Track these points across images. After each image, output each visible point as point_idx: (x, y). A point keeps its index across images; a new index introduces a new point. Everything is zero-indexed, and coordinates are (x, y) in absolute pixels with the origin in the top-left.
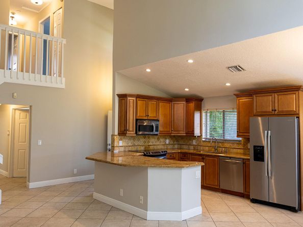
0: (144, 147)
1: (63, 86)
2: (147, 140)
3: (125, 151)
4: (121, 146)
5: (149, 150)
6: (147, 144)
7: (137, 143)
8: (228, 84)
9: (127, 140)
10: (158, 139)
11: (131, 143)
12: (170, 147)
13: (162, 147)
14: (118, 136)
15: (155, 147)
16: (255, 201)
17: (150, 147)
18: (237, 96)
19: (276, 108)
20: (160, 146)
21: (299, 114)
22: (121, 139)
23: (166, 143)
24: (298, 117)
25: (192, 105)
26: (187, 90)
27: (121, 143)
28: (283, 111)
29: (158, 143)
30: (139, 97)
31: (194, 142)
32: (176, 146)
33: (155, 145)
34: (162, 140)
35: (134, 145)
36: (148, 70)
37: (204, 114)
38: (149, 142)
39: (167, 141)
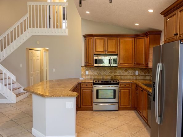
0: (110, 76)
2: (113, 71)
3: (91, 79)
4: (87, 75)
5: (116, 80)
6: (113, 74)
7: (102, 73)
9: (93, 71)
10: (126, 70)
11: (97, 73)
12: (140, 78)
14: (84, 68)
17: (117, 77)
20: (128, 76)
22: (87, 70)
23: (135, 74)
27: (87, 73)
29: (126, 74)
33: (122, 75)
34: (130, 71)
35: (100, 75)
38: (115, 73)
39: (137, 73)
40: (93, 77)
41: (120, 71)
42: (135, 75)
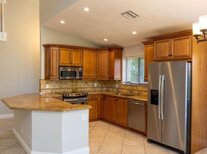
0: (71, 89)
1: (5, 40)
2: (74, 83)
3: (52, 93)
4: (47, 89)
6: (74, 87)
7: (64, 86)
8: (134, 33)
10: (86, 83)
11: (58, 86)
12: (98, 89)
13: (91, 90)
14: (45, 81)
15: (83, 90)
16: (151, 141)
17: (78, 89)
18: (145, 43)
19: (172, 54)
21: (191, 59)
22: (47, 83)
24: (191, 62)
25: (113, 54)
26: (106, 40)
27: (48, 86)
28: (178, 56)
29: (86, 86)
30: (60, 46)
31: (117, 86)
32: (105, 89)
33: (83, 88)
34: (90, 84)
35: (61, 88)
36: (62, 22)
37: (124, 62)
38: (76, 85)
39: (96, 85)
40: (54, 91)
41: (81, 84)
42: (94, 87)
